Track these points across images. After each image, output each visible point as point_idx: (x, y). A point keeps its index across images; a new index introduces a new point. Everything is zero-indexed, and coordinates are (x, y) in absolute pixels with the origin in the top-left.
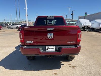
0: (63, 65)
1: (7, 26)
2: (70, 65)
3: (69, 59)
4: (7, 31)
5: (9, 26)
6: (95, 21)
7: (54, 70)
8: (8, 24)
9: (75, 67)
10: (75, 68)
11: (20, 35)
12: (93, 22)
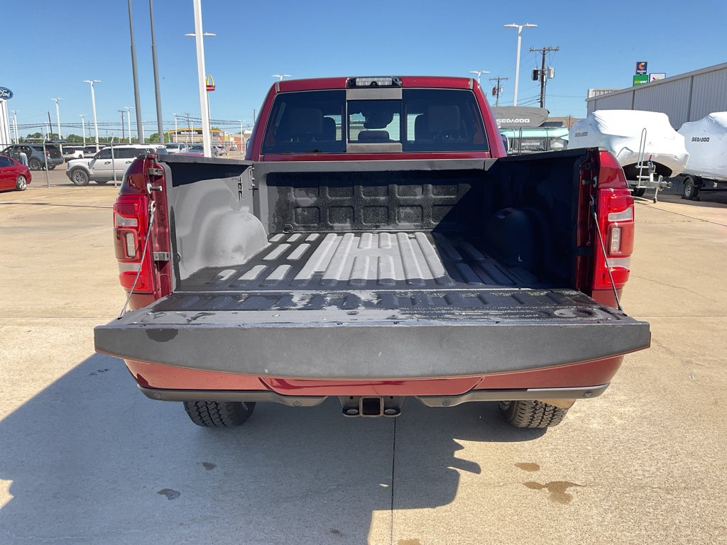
0: (474, 468)
1: (67, 160)
2: (534, 467)
3: (524, 423)
4: (63, 200)
5: (79, 159)
6: (711, 120)
7: (398, 513)
8: (72, 151)
9: (569, 491)
10: (575, 499)
11: (121, 234)
12: (700, 128)
